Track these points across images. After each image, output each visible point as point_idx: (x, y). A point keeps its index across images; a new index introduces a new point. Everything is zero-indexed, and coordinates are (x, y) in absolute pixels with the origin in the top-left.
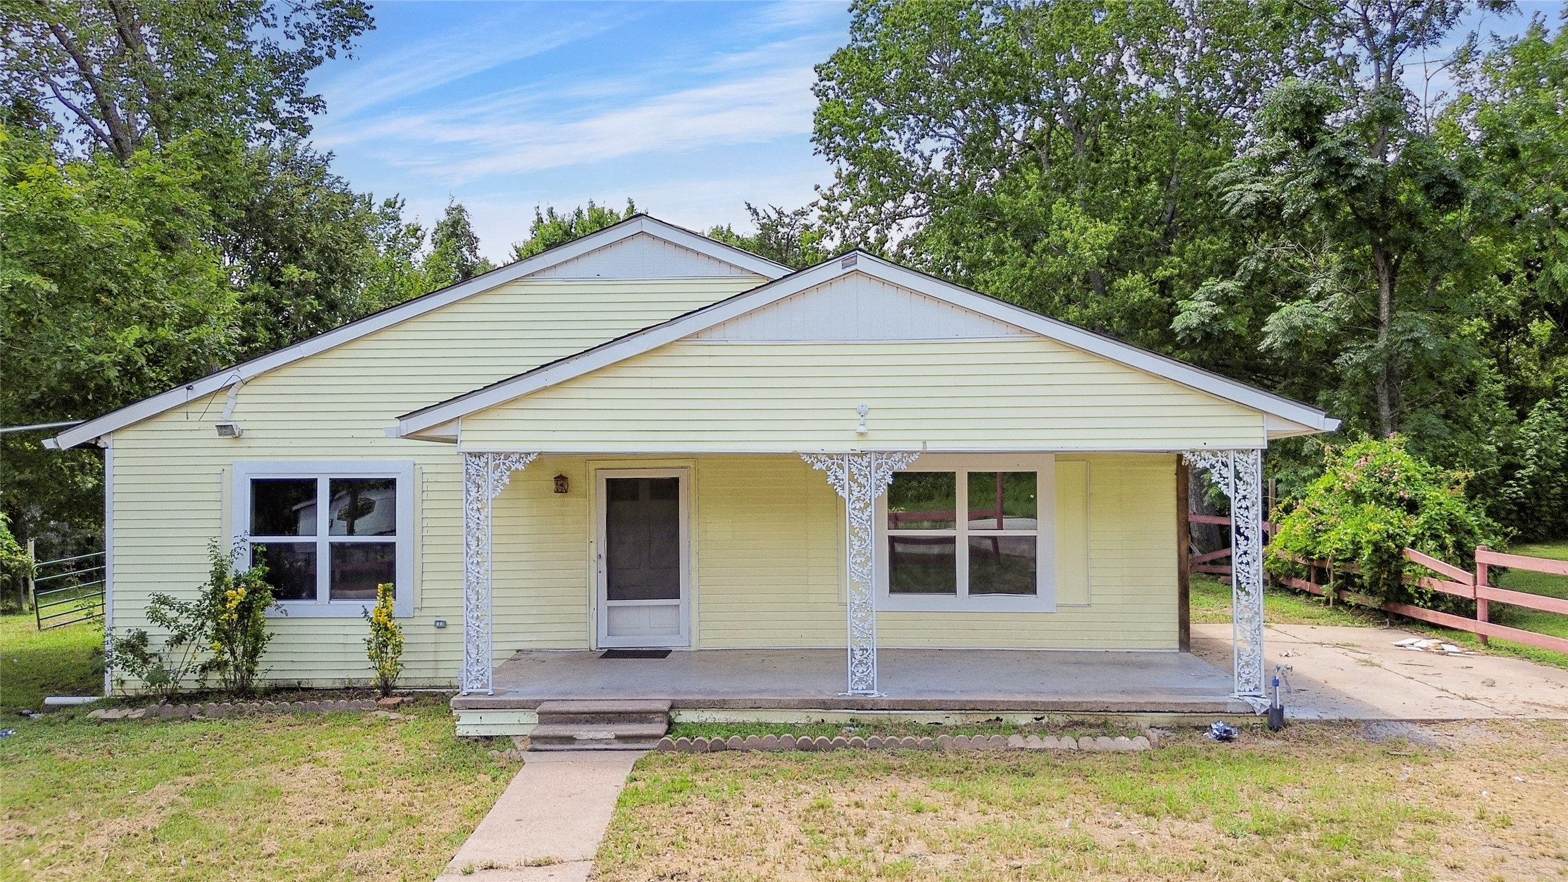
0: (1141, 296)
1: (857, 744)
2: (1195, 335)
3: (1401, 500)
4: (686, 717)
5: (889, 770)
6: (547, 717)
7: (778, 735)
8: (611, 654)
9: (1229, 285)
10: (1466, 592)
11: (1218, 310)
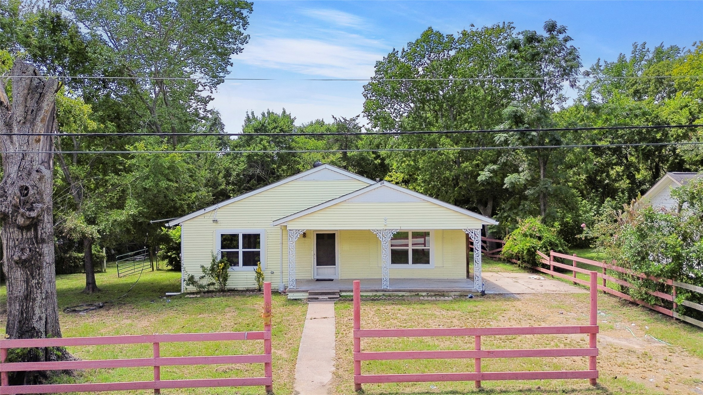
0: (469, 169)
1: (385, 299)
2: (484, 183)
3: (537, 236)
4: (343, 294)
5: (393, 304)
6: (311, 294)
7: (366, 297)
8: (318, 280)
9: (495, 167)
10: (548, 263)
11: (491, 175)
